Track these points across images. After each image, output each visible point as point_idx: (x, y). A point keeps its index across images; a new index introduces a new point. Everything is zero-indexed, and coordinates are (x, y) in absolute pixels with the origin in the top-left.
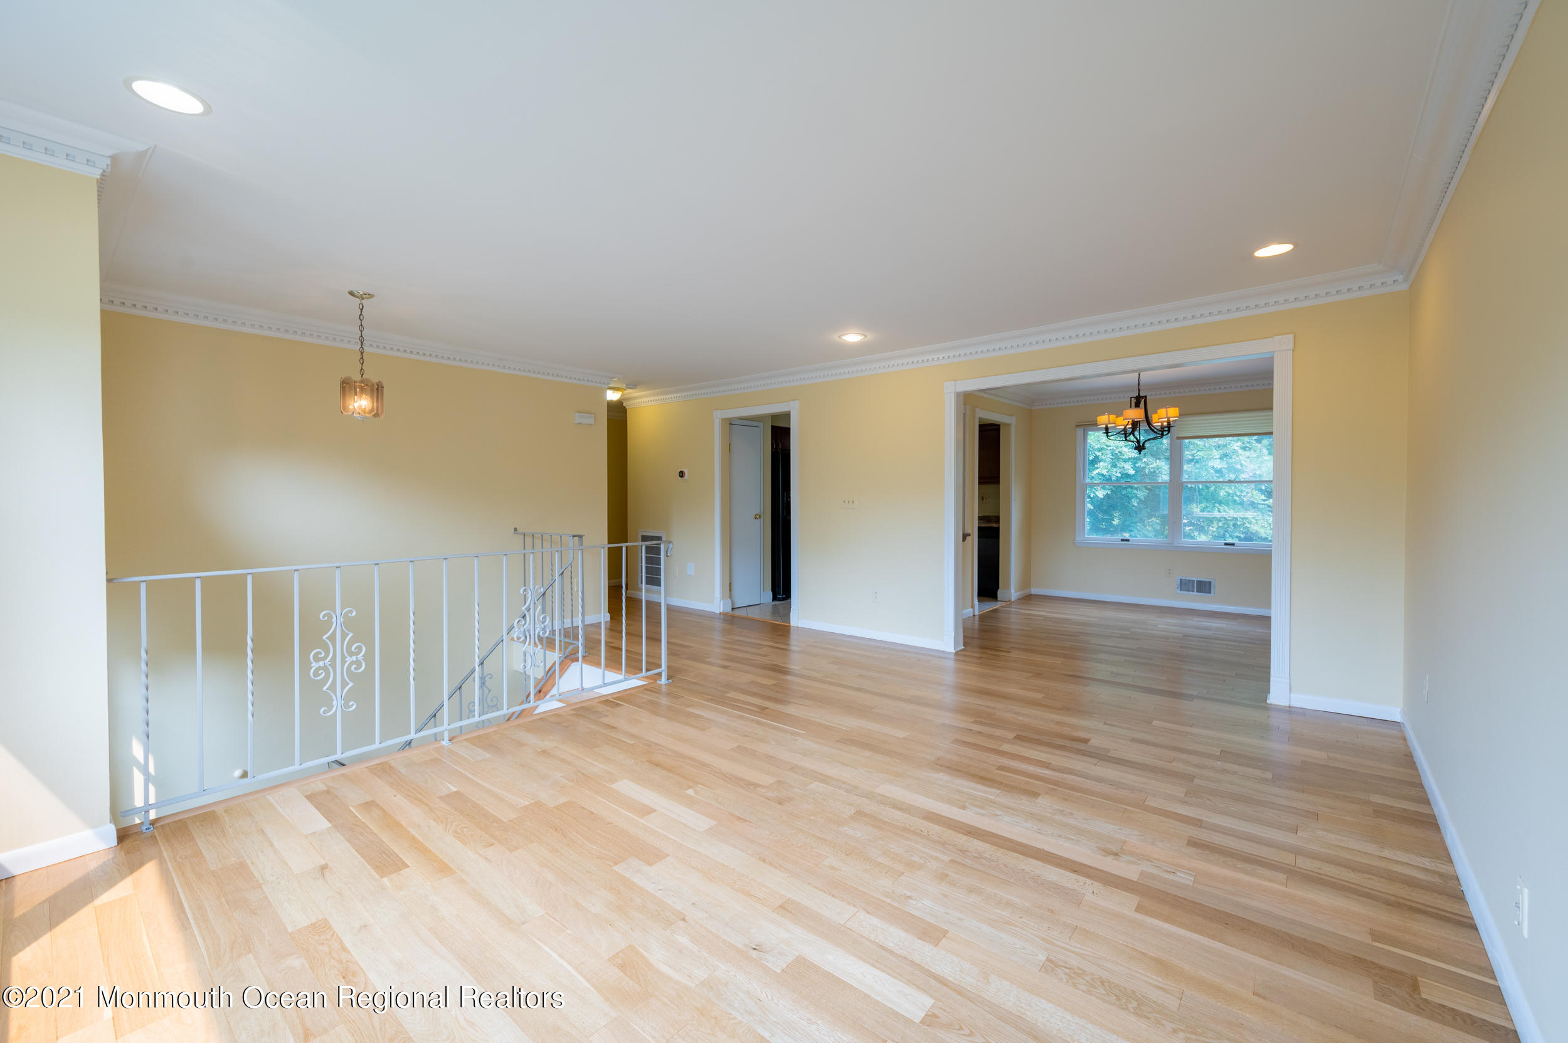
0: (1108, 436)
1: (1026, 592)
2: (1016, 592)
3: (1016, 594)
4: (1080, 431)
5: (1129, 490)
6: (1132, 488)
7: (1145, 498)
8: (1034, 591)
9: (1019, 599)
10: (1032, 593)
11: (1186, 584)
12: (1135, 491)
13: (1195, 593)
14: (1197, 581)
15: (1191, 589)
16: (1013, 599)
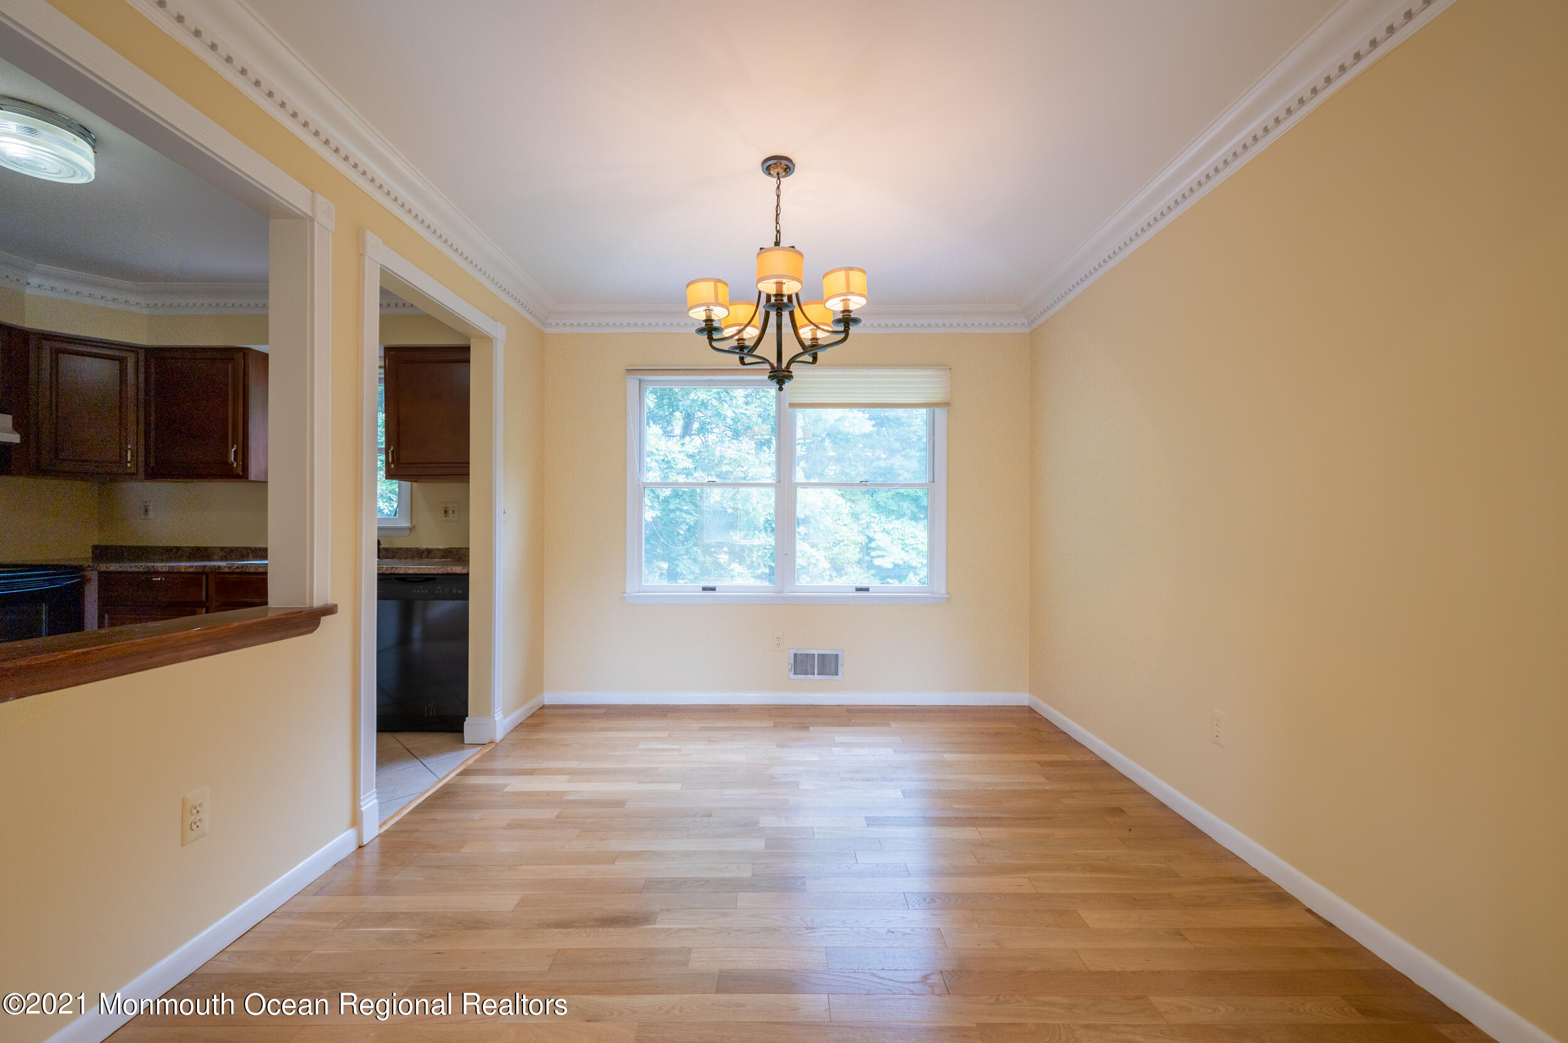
0: (711, 339)
1: (533, 704)
2: (505, 717)
3: (509, 719)
4: (632, 384)
5: (678, 513)
6: (681, 510)
7: (695, 524)
8: (550, 697)
9: (512, 731)
10: (547, 702)
11: (802, 661)
12: (684, 515)
13: (816, 677)
14: (819, 655)
15: (809, 671)
16: (499, 735)
